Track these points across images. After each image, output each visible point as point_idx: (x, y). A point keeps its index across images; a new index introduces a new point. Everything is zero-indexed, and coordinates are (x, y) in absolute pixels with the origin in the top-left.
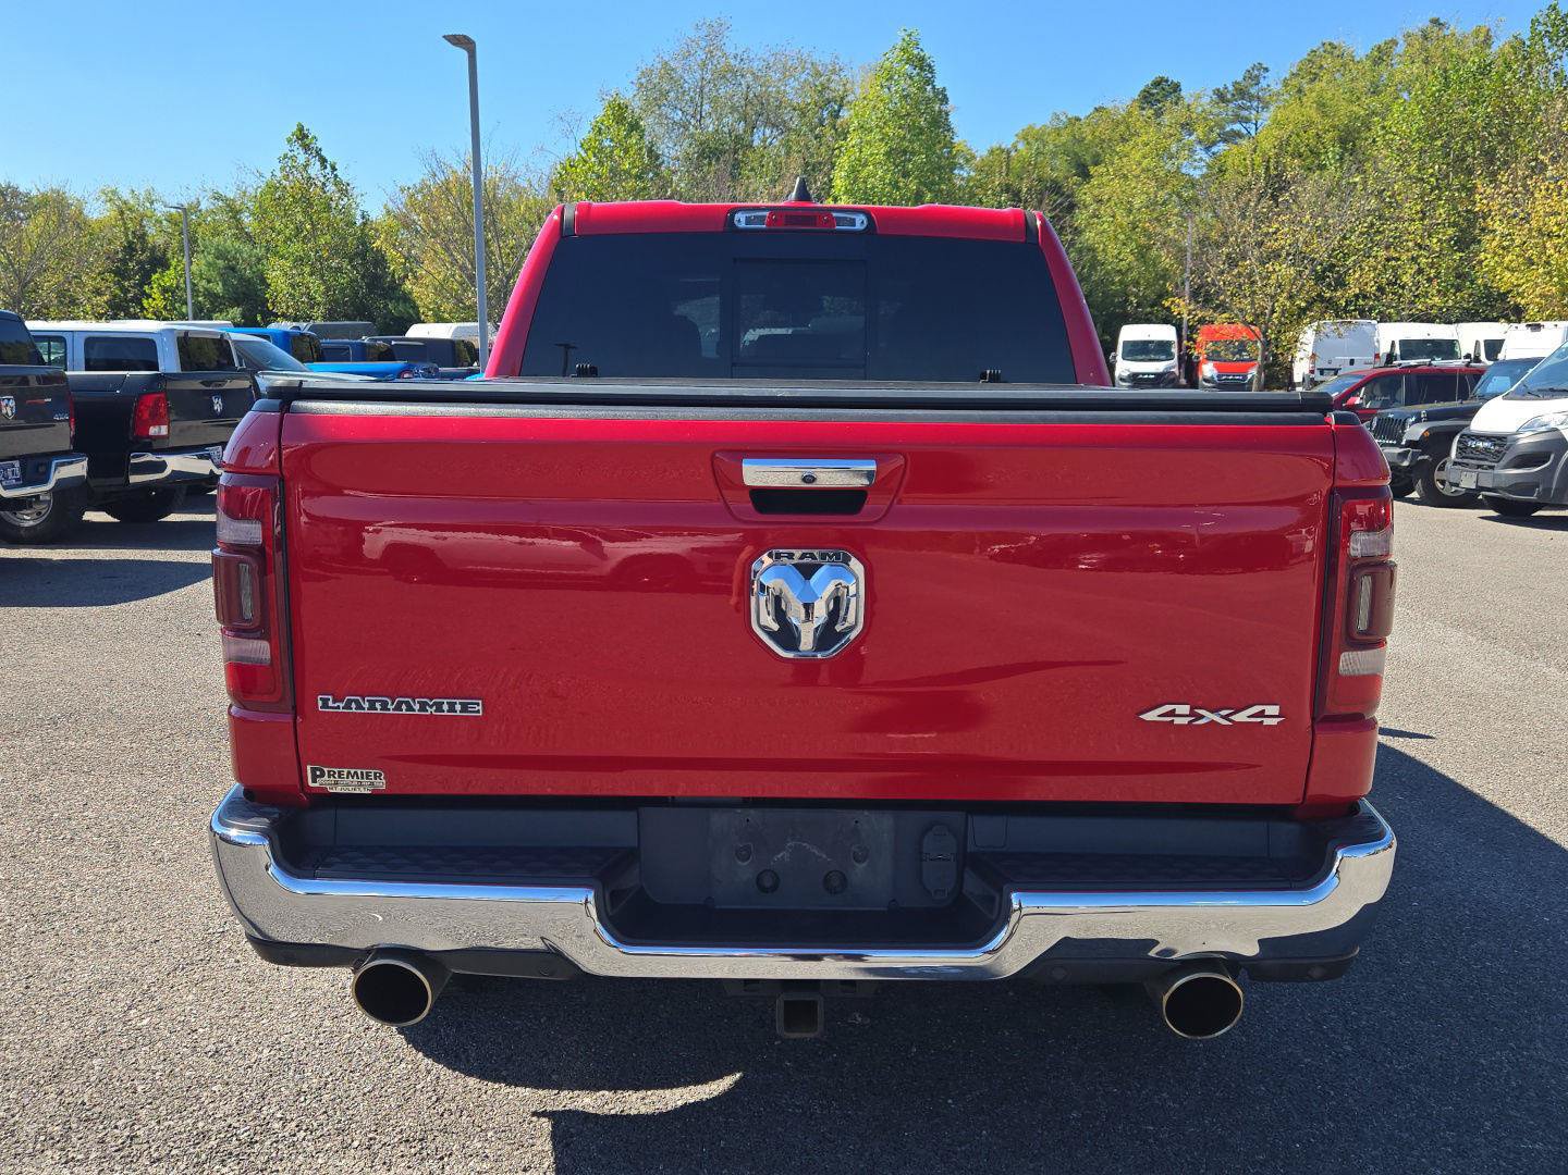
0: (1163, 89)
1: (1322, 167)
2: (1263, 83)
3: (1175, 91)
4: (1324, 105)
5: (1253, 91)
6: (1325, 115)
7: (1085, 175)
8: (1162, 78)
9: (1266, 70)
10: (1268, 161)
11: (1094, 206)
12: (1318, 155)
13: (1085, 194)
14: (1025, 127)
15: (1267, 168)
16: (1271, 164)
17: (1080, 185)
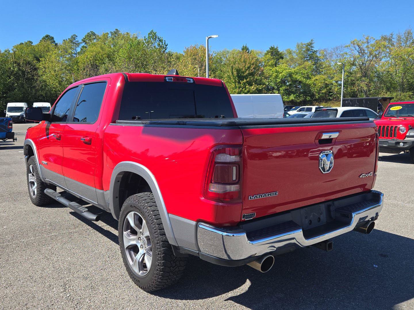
0: (49, 38)
1: (104, 63)
2: (76, 40)
3: (52, 39)
4: (102, 48)
5: (74, 41)
6: (103, 51)
7: (38, 60)
8: (48, 35)
9: (77, 36)
10: (91, 61)
11: (44, 69)
12: (102, 60)
13: (40, 65)
14: (16, 45)
15: (91, 63)
16: (92, 62)
17: (37, 63)
